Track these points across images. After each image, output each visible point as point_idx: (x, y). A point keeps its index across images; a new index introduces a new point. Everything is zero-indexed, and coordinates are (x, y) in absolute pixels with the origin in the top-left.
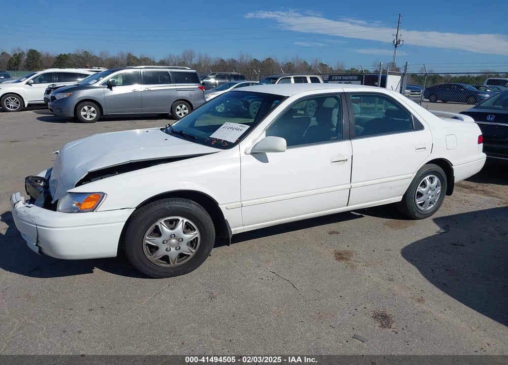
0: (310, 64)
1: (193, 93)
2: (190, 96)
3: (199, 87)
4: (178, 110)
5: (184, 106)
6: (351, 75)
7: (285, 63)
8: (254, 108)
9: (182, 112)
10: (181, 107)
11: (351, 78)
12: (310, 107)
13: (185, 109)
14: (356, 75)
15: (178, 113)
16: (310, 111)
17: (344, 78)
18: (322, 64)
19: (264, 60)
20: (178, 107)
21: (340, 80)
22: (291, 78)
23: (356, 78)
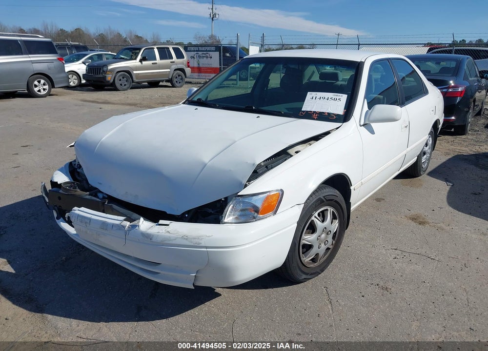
0: (124, 36)
1: (52, 65)
2: (49, 69)
3: (58, 59)
4: (36, 86)
5: (42, 81)
6: (208, 46)
7: (97, 34)
8: (120, 80)
9: (41, 88)
10: (39, 82)
11: (208, 49)
12: (176, 78)
13: (44, 84)
14: (213, 46)
15: (36, 89)
16: (177, 82)
17: (200, 48)
18: (137, 36)
19: (73, 30)
20: (36, 83)
21: (197, 51)
22: (153, 48)
23: (213, 48)
